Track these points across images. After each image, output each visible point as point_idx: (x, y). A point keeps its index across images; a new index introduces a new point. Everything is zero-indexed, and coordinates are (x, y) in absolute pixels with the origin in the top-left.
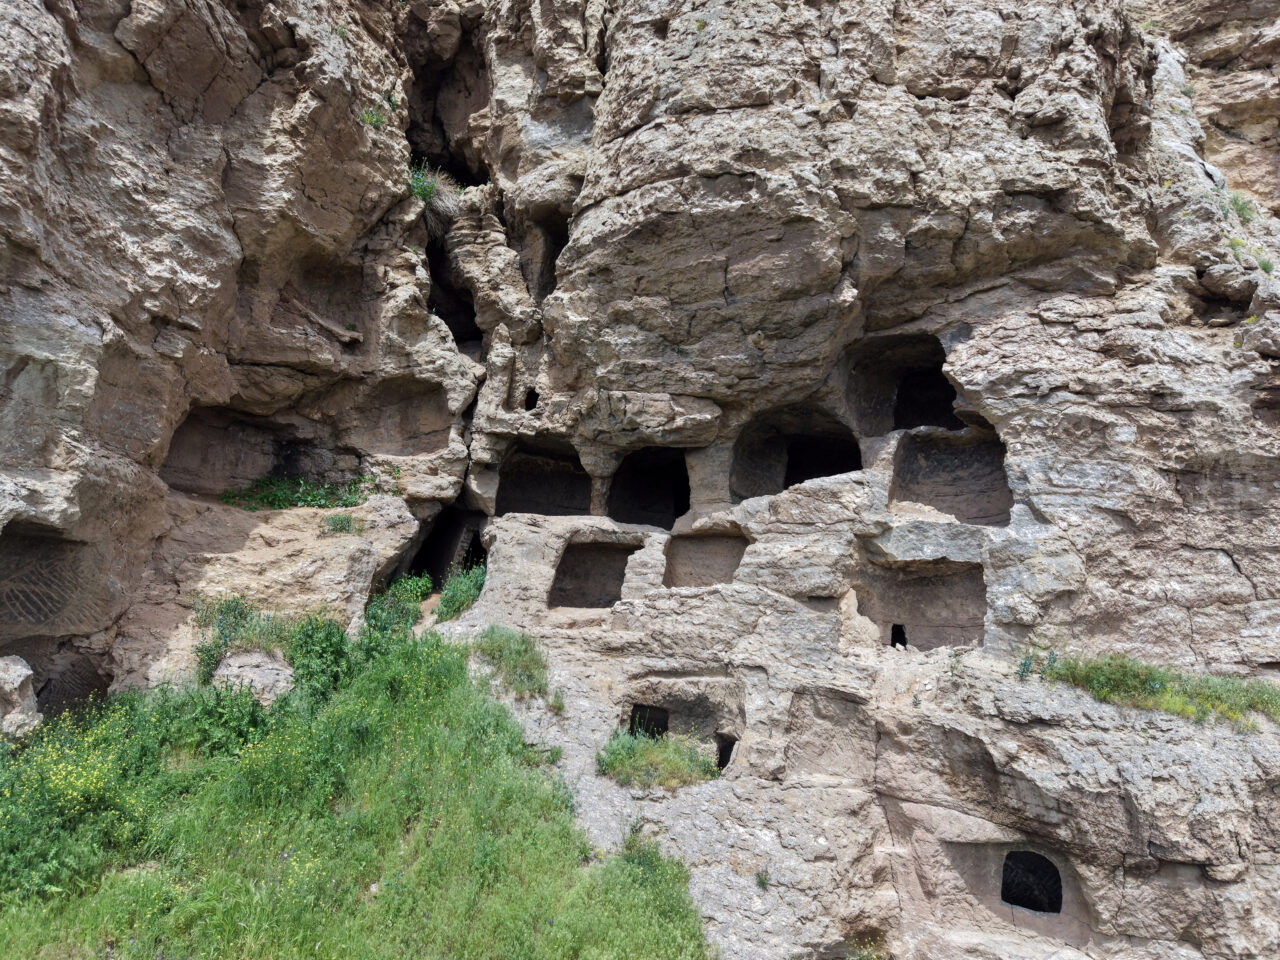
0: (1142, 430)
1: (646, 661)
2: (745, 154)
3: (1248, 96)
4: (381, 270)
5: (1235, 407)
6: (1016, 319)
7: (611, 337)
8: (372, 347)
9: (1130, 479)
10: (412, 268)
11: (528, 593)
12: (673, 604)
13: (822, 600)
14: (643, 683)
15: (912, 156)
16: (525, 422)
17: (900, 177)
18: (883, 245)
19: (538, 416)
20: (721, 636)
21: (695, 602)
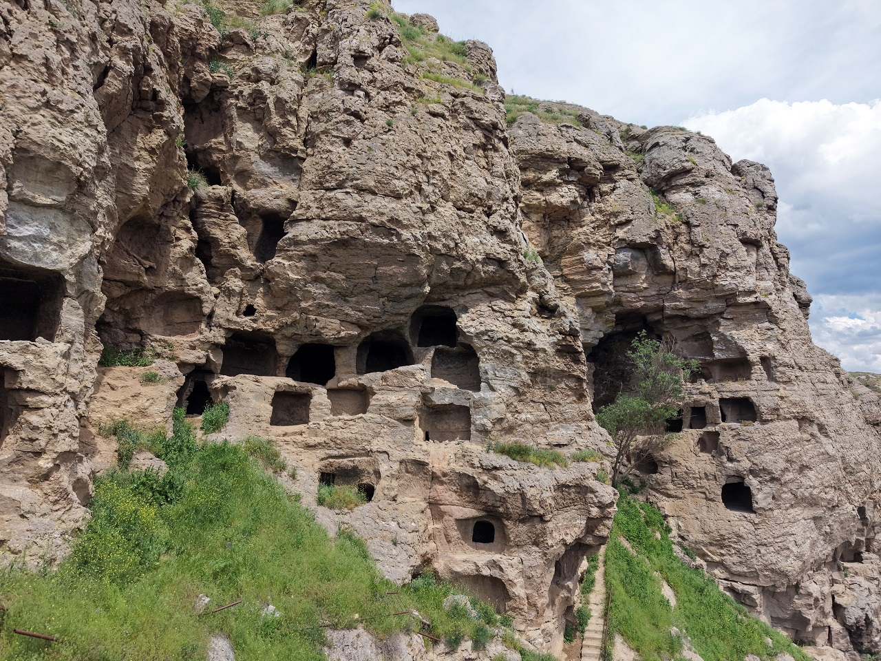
0: (524, 357)
1: (327, 452)
2: (392, 220)
3: (535, 202)
4: (173, 229)
5: (551, 350)
6: (483, 307)
7: (312, 288)
8: (161, 273)
9: (520, 376)
10: (188, 230)
11: (260, 418)
12: (341, 424)
13: (408, 421)
14: (326, 462)
15: (457, 237)
16: (246, 323)
17: (452, 245)
18: (442, 271)
19: (255, 321)
20: (366, 438)
21: (351, 423)
